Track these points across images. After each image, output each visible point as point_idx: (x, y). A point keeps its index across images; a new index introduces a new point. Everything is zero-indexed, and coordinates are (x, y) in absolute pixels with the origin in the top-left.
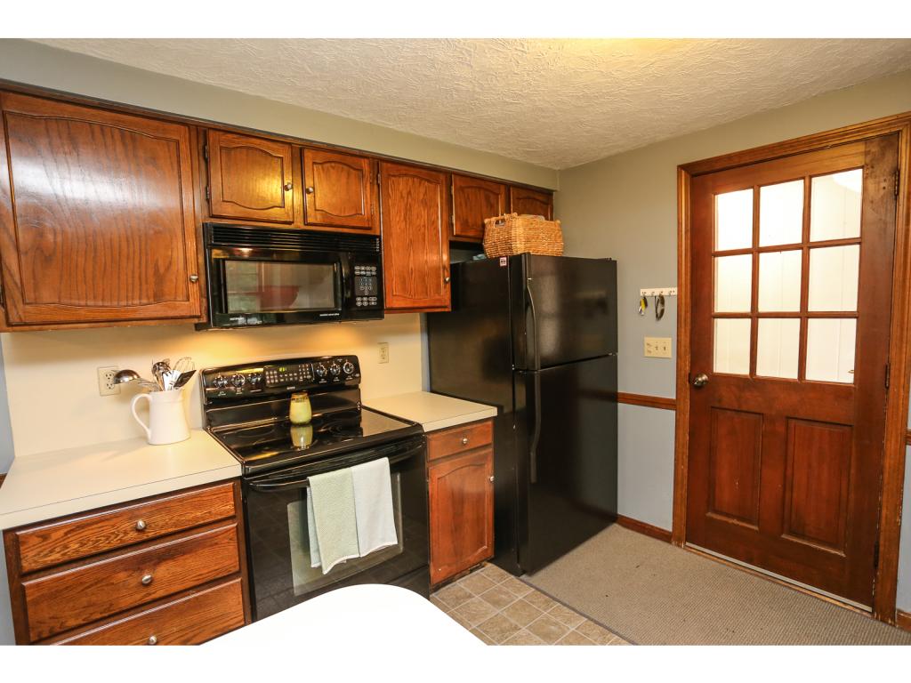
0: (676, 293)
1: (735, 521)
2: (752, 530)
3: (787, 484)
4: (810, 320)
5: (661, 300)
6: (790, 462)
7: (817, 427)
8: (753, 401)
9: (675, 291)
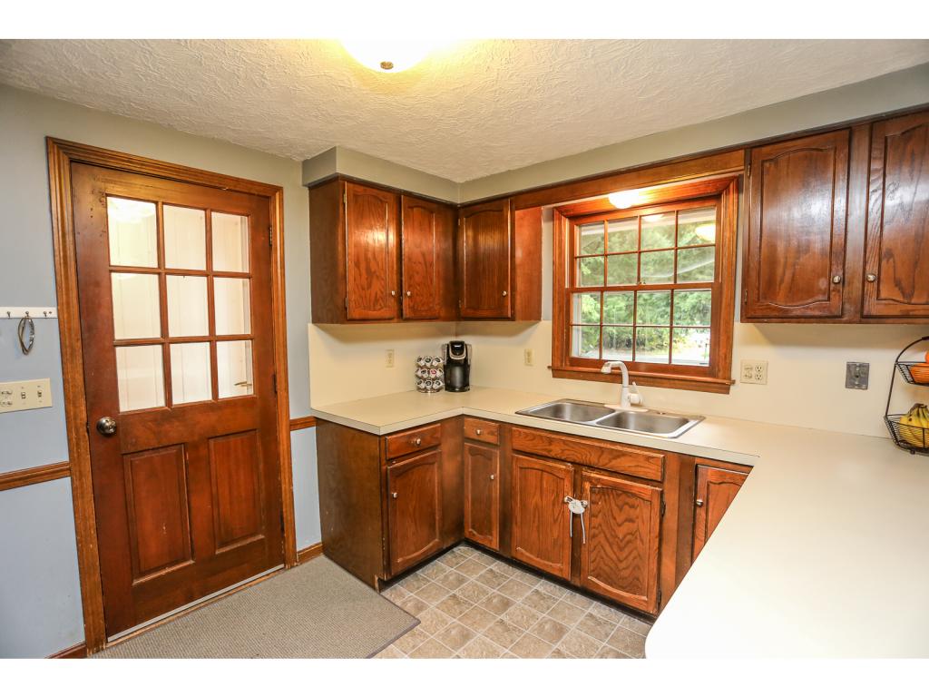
0: (55, 314)
1: (169, 570)
2: (189, 565)
3: (215, 501)
4: (218, 343)
5: (26, 323)
6: (214, 480)
7: (232, 439)
8: (175, 432)
9: (53, 312)
